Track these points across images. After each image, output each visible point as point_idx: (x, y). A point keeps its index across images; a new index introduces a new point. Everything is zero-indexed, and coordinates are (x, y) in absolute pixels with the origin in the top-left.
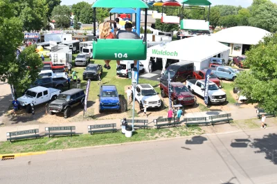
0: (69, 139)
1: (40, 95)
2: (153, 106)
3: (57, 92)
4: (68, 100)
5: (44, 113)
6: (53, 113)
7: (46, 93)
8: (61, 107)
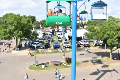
0: (46, 53)
1: (37, 44)
2: (68, 46)
3: (41, 44)
4: (45, 45)
5: (38, 49)
6: (41, 48)
7: (38, 44)
8: (43, 46)
